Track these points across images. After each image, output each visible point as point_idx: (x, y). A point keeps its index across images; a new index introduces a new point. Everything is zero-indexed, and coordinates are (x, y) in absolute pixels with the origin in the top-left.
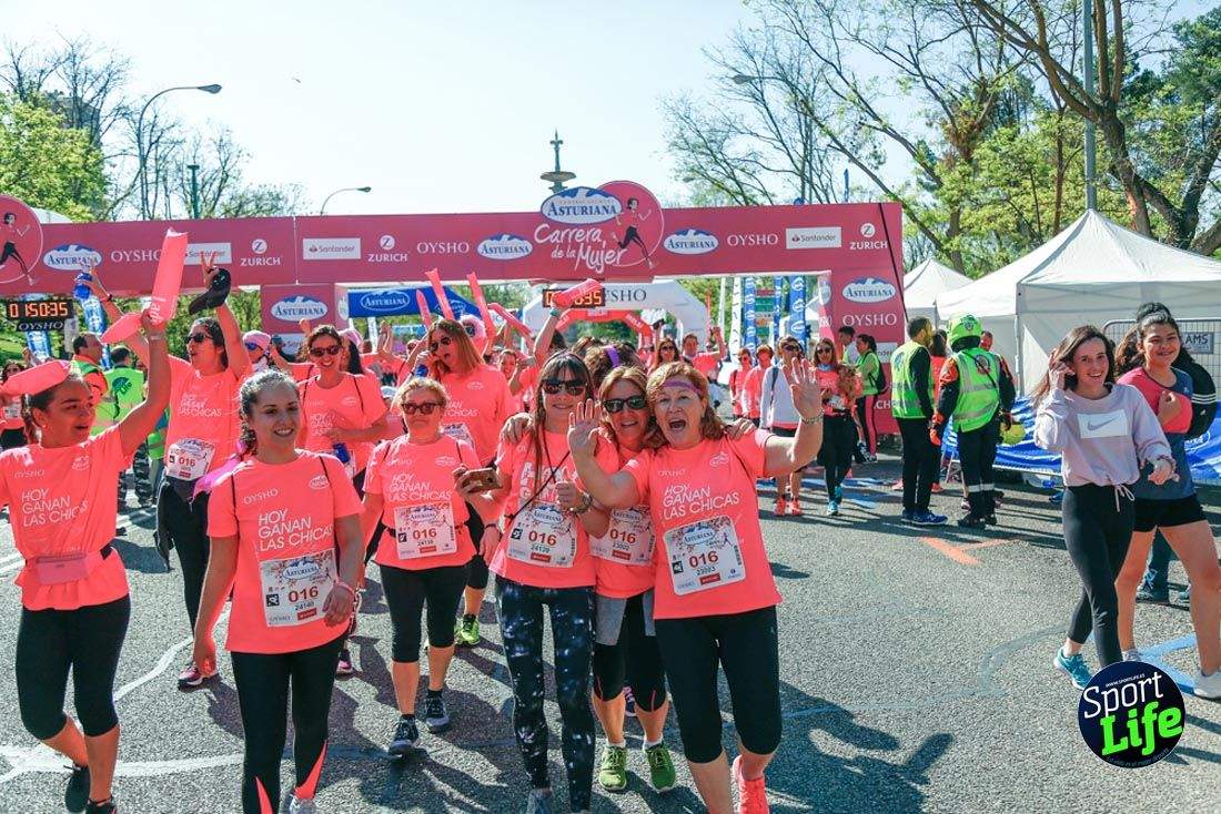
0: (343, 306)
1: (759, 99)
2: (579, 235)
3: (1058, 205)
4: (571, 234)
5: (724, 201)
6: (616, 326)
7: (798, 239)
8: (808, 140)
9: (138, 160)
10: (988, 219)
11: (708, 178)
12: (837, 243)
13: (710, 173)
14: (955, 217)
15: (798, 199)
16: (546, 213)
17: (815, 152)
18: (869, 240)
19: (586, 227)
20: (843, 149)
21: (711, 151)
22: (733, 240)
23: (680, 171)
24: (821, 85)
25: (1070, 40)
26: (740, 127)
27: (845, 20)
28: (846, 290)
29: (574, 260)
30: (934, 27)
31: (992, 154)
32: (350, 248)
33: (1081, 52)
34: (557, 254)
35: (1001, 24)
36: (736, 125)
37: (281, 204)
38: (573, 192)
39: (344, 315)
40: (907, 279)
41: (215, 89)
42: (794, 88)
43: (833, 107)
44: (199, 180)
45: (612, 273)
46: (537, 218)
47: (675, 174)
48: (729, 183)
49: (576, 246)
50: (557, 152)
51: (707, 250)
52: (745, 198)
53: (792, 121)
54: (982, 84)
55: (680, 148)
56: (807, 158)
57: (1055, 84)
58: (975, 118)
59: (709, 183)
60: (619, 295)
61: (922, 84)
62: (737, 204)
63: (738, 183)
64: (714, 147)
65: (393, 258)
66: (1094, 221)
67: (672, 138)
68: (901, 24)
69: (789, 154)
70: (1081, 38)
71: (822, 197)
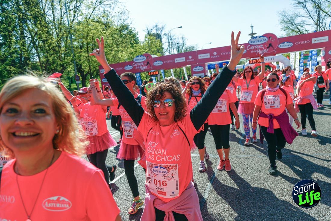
0: (207, 67)
1: (305, 7)
2: (257, 47)
4: (255, 47)
5: (295, 34)
7: (315, 41)
8: (319, 15)
9: (168, 44)
11: (291, 29)
12: (327, 40)
13: (291, 28)
15: (315, 31)
16: (249, 43)
17: (321, 18)
19: (259, 45)
20: (329, 16)
21: (291, 23)
22: (297, 43)
23: (283, 28)
26: (299, 15)
28: (329, 52)
29: (256, 52)
32: (208, 56)
34: (252, 52)
36: (298, 15)
37: (194, 48)
38: (256, 37)
39: (207, 70)
41: (181, 27)
42: (315, 2)
43: (327, 5)
44: (179, 46)
45: (265, 55)
46: (248, 44)
47: (281, 29)
48: (296, 30)
49: (257, 49)
50: (252, 28)
51: (290, 46)
52: (300, 33)
53: (314, 11)
55: (283, 23)
56: (319, 19)
59: (290, 30)
60: (267, 60)
62: (298, 34)
63: (298, 29)
64: (292, 21)
65: (216, 57)
67: (281, 21)
69: (313, 20)
71: (323, 29)
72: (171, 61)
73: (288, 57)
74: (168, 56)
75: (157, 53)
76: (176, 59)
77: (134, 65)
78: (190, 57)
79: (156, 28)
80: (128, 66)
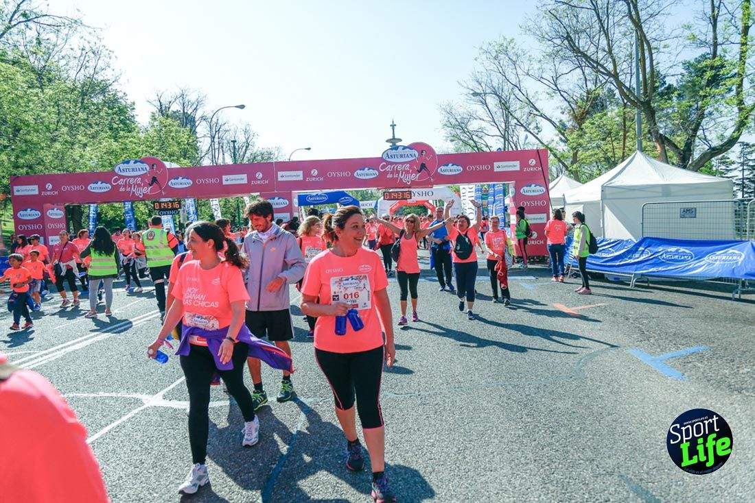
0: (296, 201)
1: (485, 103)
2: (399, 167)
3: (624, 149)
4: (396, 167)
5: (468, 150)
6: (420, 207)
7: (499, 167)
8: (507, 122)
9: (209, 140)
10: (592, 155)
11: (461, 140)
12: (518, 168)
13: (462, 138)
14: (575, 155)
16: (384, 157)
17: (510, 127)
18: (534, 166)
19: (402, 163)
20: (522, 125)
21: (462, 128)
22: (471, 168)
23: (448, 137)
24: (512, 96)
25: (629, 71)
26: (475, 116)
27: (522, 66)
28: (522, 191)
29: (398, 178)
30: (564, 67)
31: (591, 126)
32: (298, 176)
33: (634, 76)
34: (389, 176)
35: (596, 65)
36: (473, 115)
38: (397, 148)
39: (297, 206)
40: (551, 185)
41: (242, 107)
42: (500, 98)
43: (518, 106)
44: (236, 147)
45: (415, 184)
46: (381, 160)
47: (445, 138)
48: (471, 142)
49: (398, 172)
50: (393, 129)
51: (457, 173)
52: (478, 149)
53: (499, 113)
54: (588, 92)
55: (448, 127)
56: (507, 129)
57: (622, 93)
58: (584, 109)
59: (461, 142)
60: (421, 194)
61: (559, 94)
62: (474, 152)
63: (475, 142)
64: (463, 125)
65: (317, 179)
66: (639, 157)
67: (445, 122)
68: (549, 66)
69: (498, 128)
70: (634, 70)
71: (514, 147)
72: (213, 181)
73: (458, 191)
74: (210, 167)
75: (182, 159)
76: (224, 177)
77: (116, 181)
78: (259, 175)
79: (181, 101)
80: (100, 183)
